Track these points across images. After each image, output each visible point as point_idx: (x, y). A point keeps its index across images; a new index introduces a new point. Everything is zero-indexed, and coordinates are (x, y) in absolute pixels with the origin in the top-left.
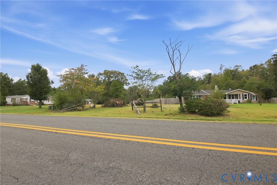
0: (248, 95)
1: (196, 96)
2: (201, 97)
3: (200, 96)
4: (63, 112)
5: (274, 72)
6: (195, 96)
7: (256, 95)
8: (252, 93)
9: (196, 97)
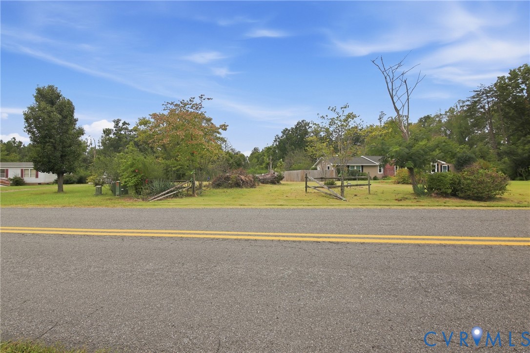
0: (438, 165)
1: (357, 166)
2: (364, 169)
3: (362, 166)
4: (161, 200)
5: (459, 128)
6: (354, 166)
7: (448, 166)
8: (443, 162)
9: (355, 168)
